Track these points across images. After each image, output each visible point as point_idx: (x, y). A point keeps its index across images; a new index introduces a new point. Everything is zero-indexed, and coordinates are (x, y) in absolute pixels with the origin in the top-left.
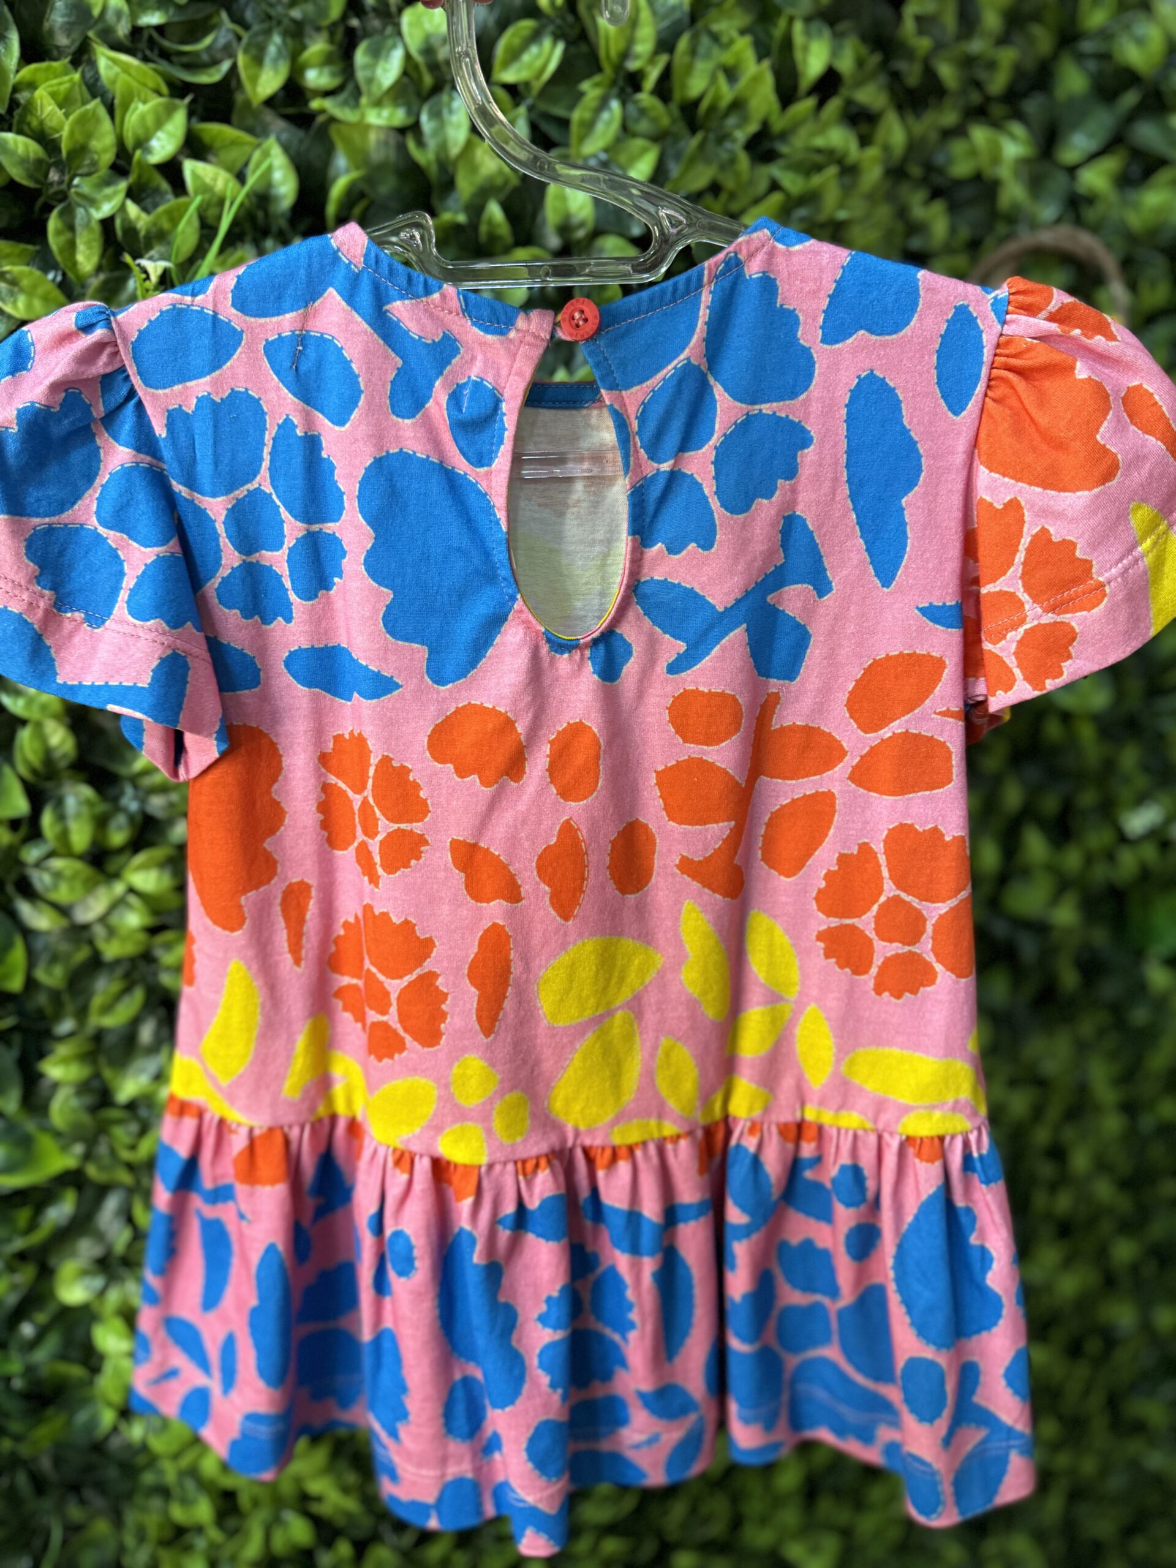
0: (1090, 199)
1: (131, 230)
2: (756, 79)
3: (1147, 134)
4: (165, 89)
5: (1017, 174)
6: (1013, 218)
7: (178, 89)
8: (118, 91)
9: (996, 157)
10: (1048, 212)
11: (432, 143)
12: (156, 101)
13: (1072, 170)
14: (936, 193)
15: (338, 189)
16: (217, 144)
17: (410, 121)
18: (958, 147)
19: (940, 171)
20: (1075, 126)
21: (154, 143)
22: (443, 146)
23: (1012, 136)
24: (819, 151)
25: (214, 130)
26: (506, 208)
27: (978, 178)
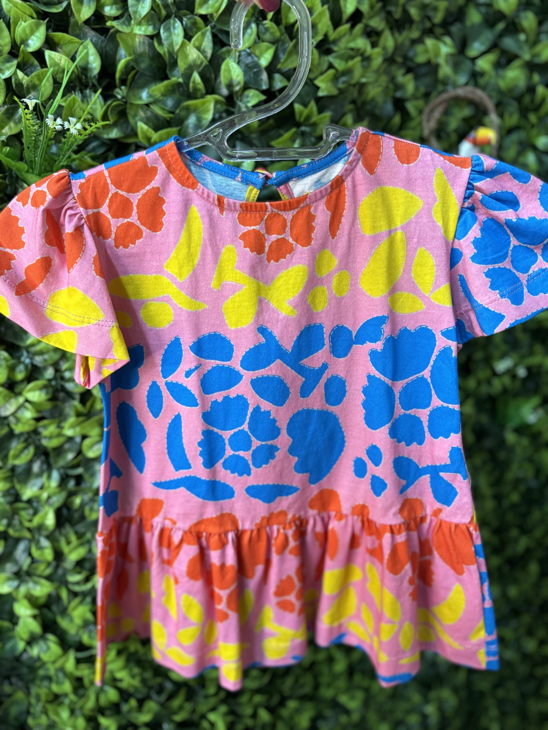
0: (482, 74)
1: (20, 84)
2: (321, 14)
3: (508, 43)
4: (35, 15)
5: (447, 61)
6: (445, 83)
7: (42, 15)
8: (12, 16)
9: (437, 54)
10: (462, 79)
11: (165, 43)
12: (30, 21)
13: (473, 60)
14: (409, 70)
15: (121, 65)
16: (62, 43)
17: (156, 32)
18: (419, 48)
19: (411, 60)
20: (475, 39)
21: (30, 42)
22: (171, 45)
23: (445, 43)
24: (352, 49)
25: (59, 36)
26: (202, 76)
27: (429, 63)
